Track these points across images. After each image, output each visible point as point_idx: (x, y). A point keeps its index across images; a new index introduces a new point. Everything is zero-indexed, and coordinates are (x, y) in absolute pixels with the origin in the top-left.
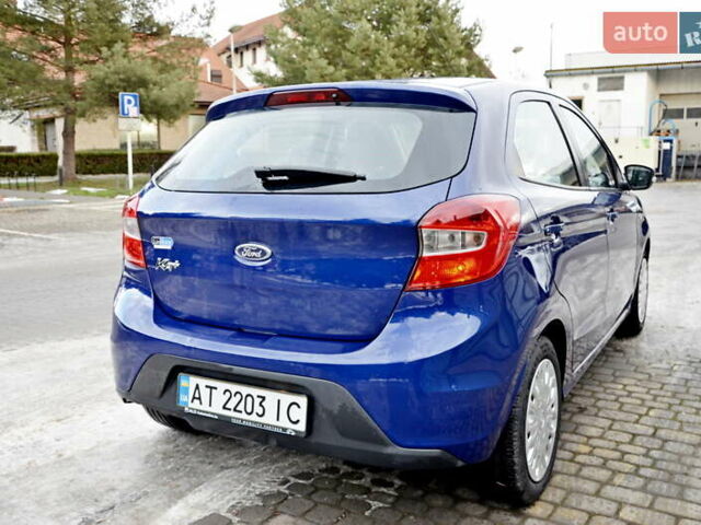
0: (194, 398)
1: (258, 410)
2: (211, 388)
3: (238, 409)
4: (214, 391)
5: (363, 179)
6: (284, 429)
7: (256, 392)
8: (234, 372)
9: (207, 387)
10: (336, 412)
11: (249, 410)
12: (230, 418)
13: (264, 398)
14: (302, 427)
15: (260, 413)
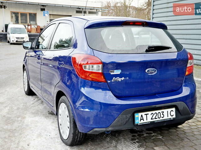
0: (141, 119)
1: (162, 116)
2: (146, 114)
3: (156, 118)
4: (147, 115)
6: (170, 119)
9: (145, 115)
11: (159, 117)
13: (163, 112)
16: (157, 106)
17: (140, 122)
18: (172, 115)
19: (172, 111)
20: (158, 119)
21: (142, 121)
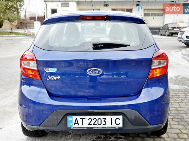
0: (75, 123)
2: (83, 119)
4: (84, 119)
5: (129, 46)
6: (115, 127)
7: (101, 117)
8: (94, 112)
9: (81, 119)
10: (133, 119)
12: (92, 127)
13: (105, 119)
14: (121, 125)
15: (104, 123)
16: (96, 111)
17: (74, 126)
18: (118, 123)
19: (118, 119)
20: (98, 126)
21: (76, 125)
